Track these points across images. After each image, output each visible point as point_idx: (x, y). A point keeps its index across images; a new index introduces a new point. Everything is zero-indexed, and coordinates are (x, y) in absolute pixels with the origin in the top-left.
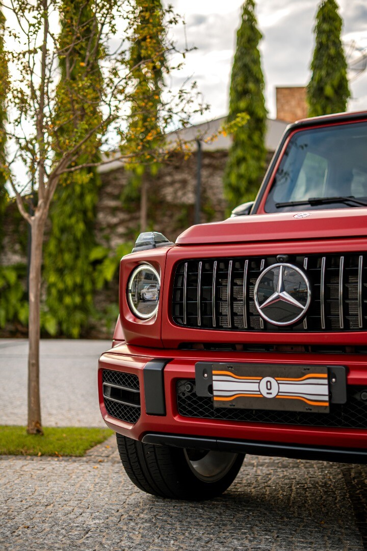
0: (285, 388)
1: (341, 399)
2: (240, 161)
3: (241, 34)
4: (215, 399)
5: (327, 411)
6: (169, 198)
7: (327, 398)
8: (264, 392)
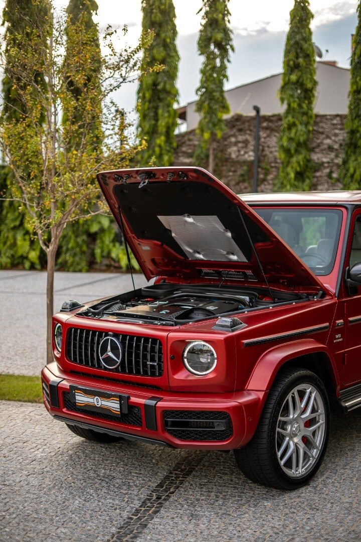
0: (104, 403)
1: (126, 411)
2: (290, 127)
3: (293, 15)
4: (77, 404)
5: (120, 416)
6: (233, 156)
7: (119, 410)
8: (96, 403)
